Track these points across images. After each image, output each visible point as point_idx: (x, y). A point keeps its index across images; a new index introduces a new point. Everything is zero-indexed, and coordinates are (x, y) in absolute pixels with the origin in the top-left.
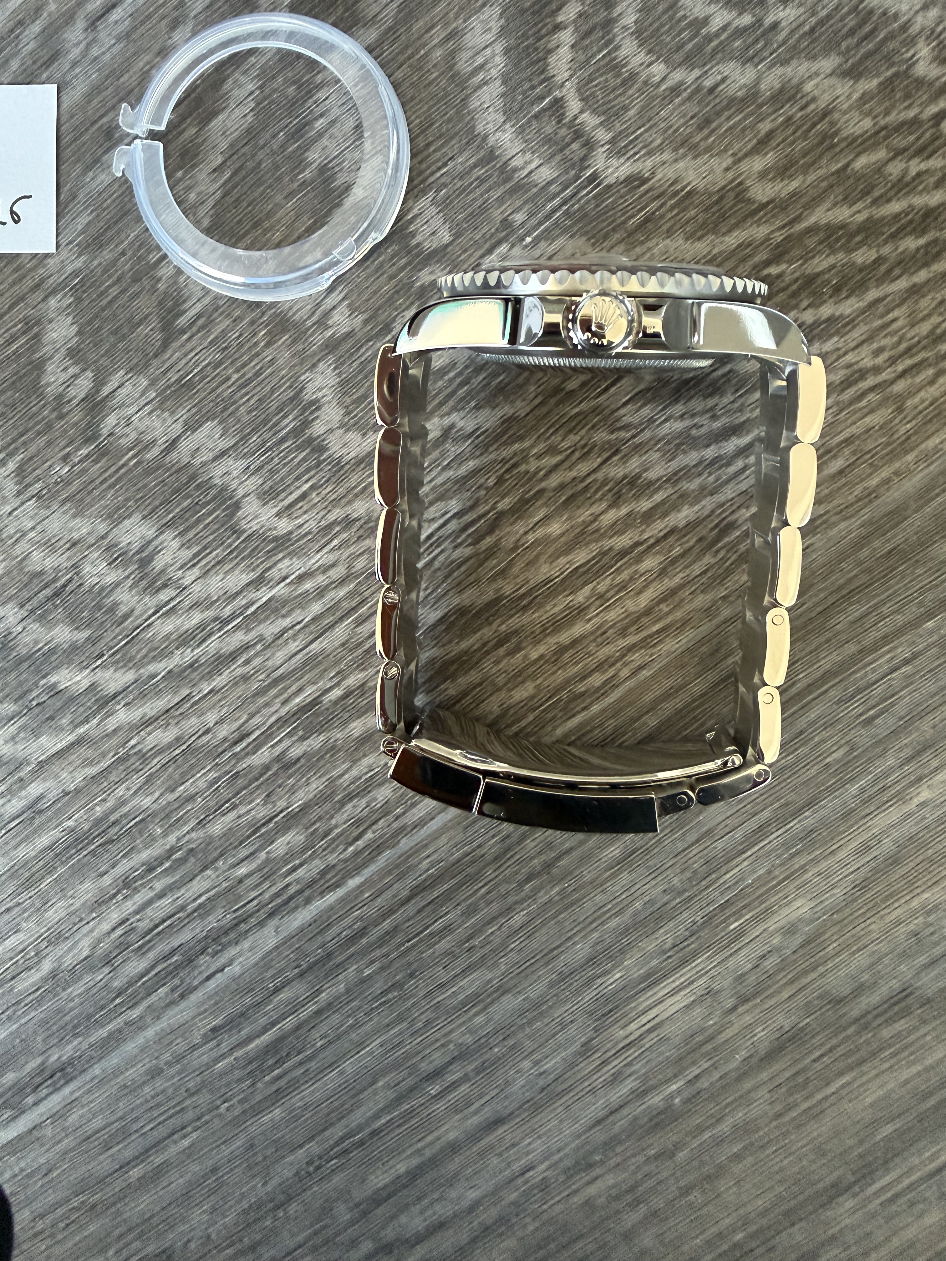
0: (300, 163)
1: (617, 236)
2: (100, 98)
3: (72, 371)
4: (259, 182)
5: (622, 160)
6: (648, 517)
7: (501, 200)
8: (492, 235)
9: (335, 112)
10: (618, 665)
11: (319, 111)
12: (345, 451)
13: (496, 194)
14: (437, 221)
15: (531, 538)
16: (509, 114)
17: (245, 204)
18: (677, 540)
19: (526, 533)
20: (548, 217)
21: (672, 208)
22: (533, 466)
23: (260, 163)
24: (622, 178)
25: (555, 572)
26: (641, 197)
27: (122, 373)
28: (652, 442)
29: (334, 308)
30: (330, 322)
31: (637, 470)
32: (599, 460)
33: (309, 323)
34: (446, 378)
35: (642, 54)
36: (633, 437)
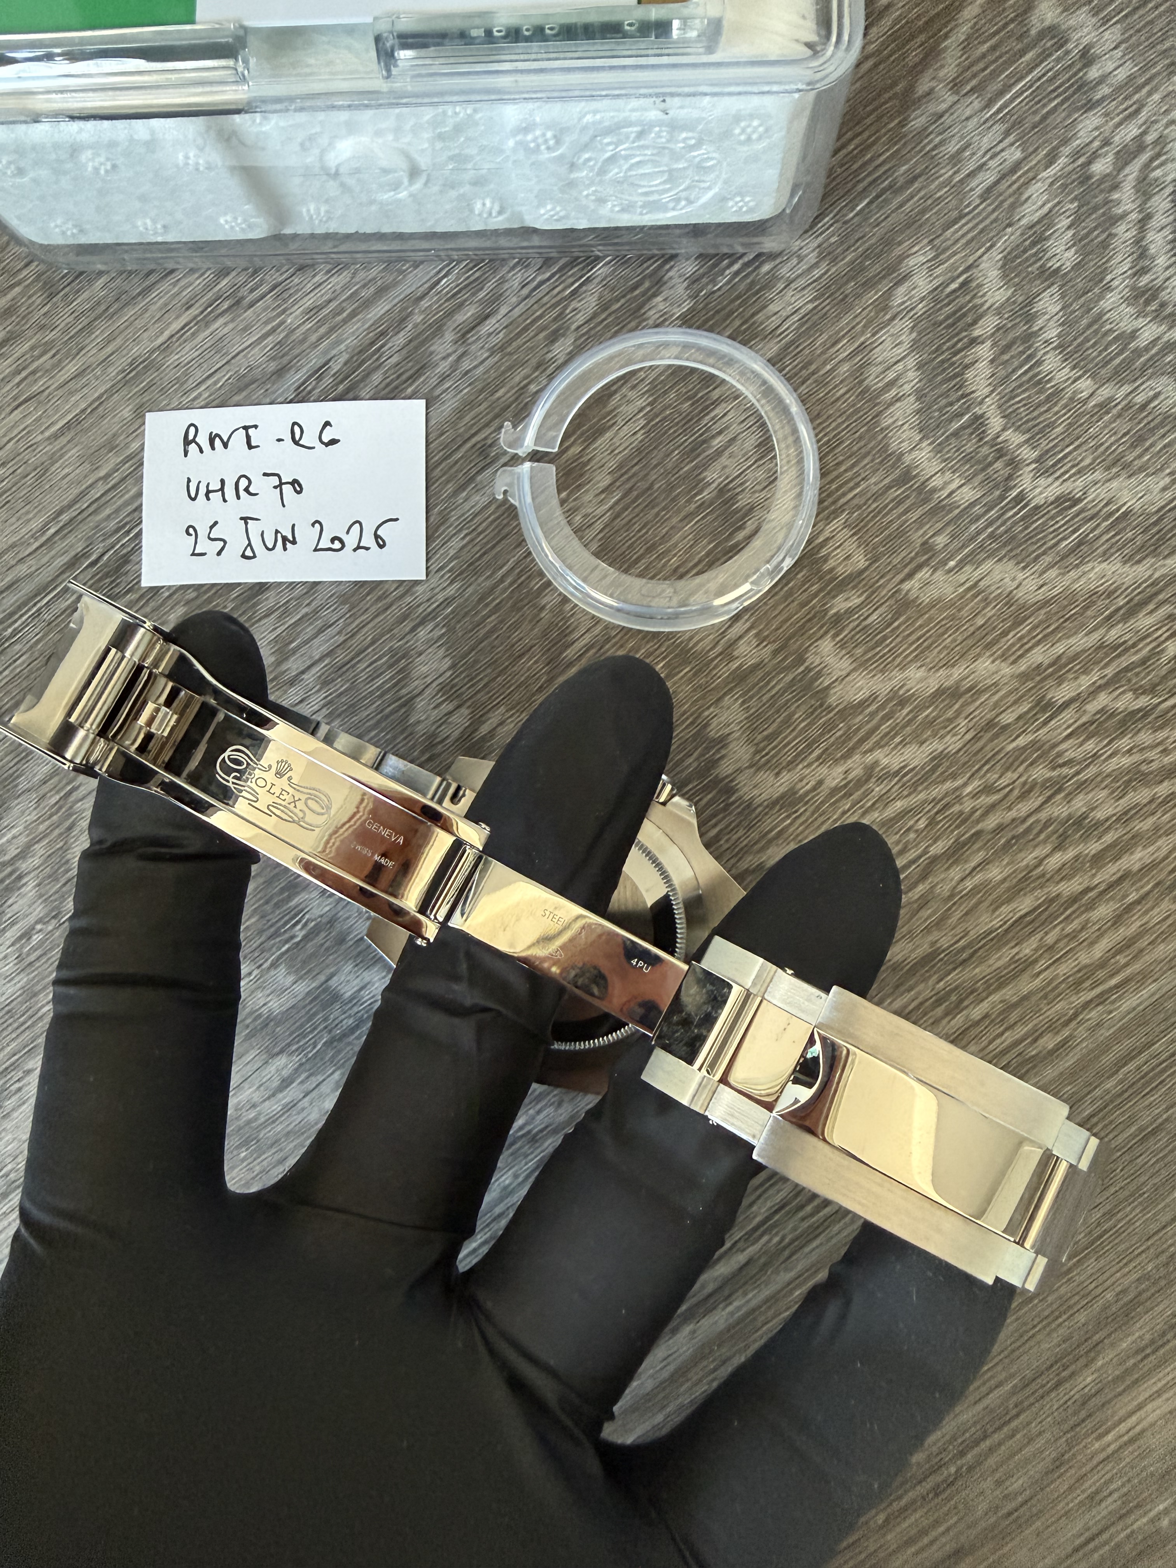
0: (696, 483)
1: (1048, 559)
2: (472, 414)
3: (446, 707)
4: (651, 505)
5: (1050, 479)
6: (1098, 860)
7: (920, 523)
8: (912, 559)
9: (735, 429)
10: (1073, 1024)
11: (717, 427)
12: (756, 792)
13: (914, 516)
14: (851, 546)
15: (969, 884)
16: (925, 431)
17: (637, 527)
18: (1133, 884)
19: (962, 880)
20: (972, 539)
21: (1107, 530)
22: (968, 806)
23: (652, 484)
24: (1052, 498)
25: (996, 923)
26: (1072, 519)
27: (502, 709)
28: (1099, 779)
29: (741, 637)
30: (736, 653)
31: (1084, 810)
32: (1041, 799)
33: (712, 654)
34: (868, 711)
35: (1067, 370)
36: (1078, 773)
